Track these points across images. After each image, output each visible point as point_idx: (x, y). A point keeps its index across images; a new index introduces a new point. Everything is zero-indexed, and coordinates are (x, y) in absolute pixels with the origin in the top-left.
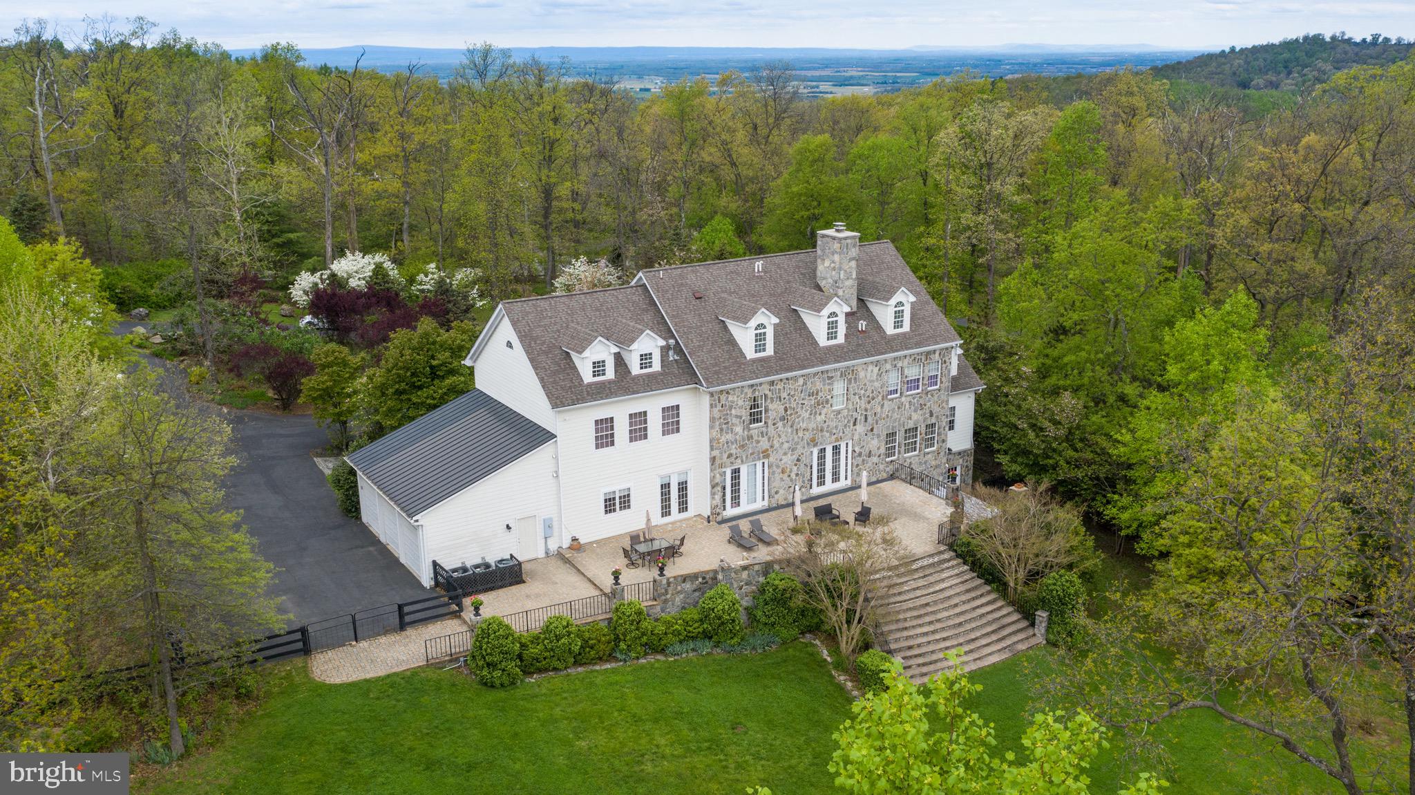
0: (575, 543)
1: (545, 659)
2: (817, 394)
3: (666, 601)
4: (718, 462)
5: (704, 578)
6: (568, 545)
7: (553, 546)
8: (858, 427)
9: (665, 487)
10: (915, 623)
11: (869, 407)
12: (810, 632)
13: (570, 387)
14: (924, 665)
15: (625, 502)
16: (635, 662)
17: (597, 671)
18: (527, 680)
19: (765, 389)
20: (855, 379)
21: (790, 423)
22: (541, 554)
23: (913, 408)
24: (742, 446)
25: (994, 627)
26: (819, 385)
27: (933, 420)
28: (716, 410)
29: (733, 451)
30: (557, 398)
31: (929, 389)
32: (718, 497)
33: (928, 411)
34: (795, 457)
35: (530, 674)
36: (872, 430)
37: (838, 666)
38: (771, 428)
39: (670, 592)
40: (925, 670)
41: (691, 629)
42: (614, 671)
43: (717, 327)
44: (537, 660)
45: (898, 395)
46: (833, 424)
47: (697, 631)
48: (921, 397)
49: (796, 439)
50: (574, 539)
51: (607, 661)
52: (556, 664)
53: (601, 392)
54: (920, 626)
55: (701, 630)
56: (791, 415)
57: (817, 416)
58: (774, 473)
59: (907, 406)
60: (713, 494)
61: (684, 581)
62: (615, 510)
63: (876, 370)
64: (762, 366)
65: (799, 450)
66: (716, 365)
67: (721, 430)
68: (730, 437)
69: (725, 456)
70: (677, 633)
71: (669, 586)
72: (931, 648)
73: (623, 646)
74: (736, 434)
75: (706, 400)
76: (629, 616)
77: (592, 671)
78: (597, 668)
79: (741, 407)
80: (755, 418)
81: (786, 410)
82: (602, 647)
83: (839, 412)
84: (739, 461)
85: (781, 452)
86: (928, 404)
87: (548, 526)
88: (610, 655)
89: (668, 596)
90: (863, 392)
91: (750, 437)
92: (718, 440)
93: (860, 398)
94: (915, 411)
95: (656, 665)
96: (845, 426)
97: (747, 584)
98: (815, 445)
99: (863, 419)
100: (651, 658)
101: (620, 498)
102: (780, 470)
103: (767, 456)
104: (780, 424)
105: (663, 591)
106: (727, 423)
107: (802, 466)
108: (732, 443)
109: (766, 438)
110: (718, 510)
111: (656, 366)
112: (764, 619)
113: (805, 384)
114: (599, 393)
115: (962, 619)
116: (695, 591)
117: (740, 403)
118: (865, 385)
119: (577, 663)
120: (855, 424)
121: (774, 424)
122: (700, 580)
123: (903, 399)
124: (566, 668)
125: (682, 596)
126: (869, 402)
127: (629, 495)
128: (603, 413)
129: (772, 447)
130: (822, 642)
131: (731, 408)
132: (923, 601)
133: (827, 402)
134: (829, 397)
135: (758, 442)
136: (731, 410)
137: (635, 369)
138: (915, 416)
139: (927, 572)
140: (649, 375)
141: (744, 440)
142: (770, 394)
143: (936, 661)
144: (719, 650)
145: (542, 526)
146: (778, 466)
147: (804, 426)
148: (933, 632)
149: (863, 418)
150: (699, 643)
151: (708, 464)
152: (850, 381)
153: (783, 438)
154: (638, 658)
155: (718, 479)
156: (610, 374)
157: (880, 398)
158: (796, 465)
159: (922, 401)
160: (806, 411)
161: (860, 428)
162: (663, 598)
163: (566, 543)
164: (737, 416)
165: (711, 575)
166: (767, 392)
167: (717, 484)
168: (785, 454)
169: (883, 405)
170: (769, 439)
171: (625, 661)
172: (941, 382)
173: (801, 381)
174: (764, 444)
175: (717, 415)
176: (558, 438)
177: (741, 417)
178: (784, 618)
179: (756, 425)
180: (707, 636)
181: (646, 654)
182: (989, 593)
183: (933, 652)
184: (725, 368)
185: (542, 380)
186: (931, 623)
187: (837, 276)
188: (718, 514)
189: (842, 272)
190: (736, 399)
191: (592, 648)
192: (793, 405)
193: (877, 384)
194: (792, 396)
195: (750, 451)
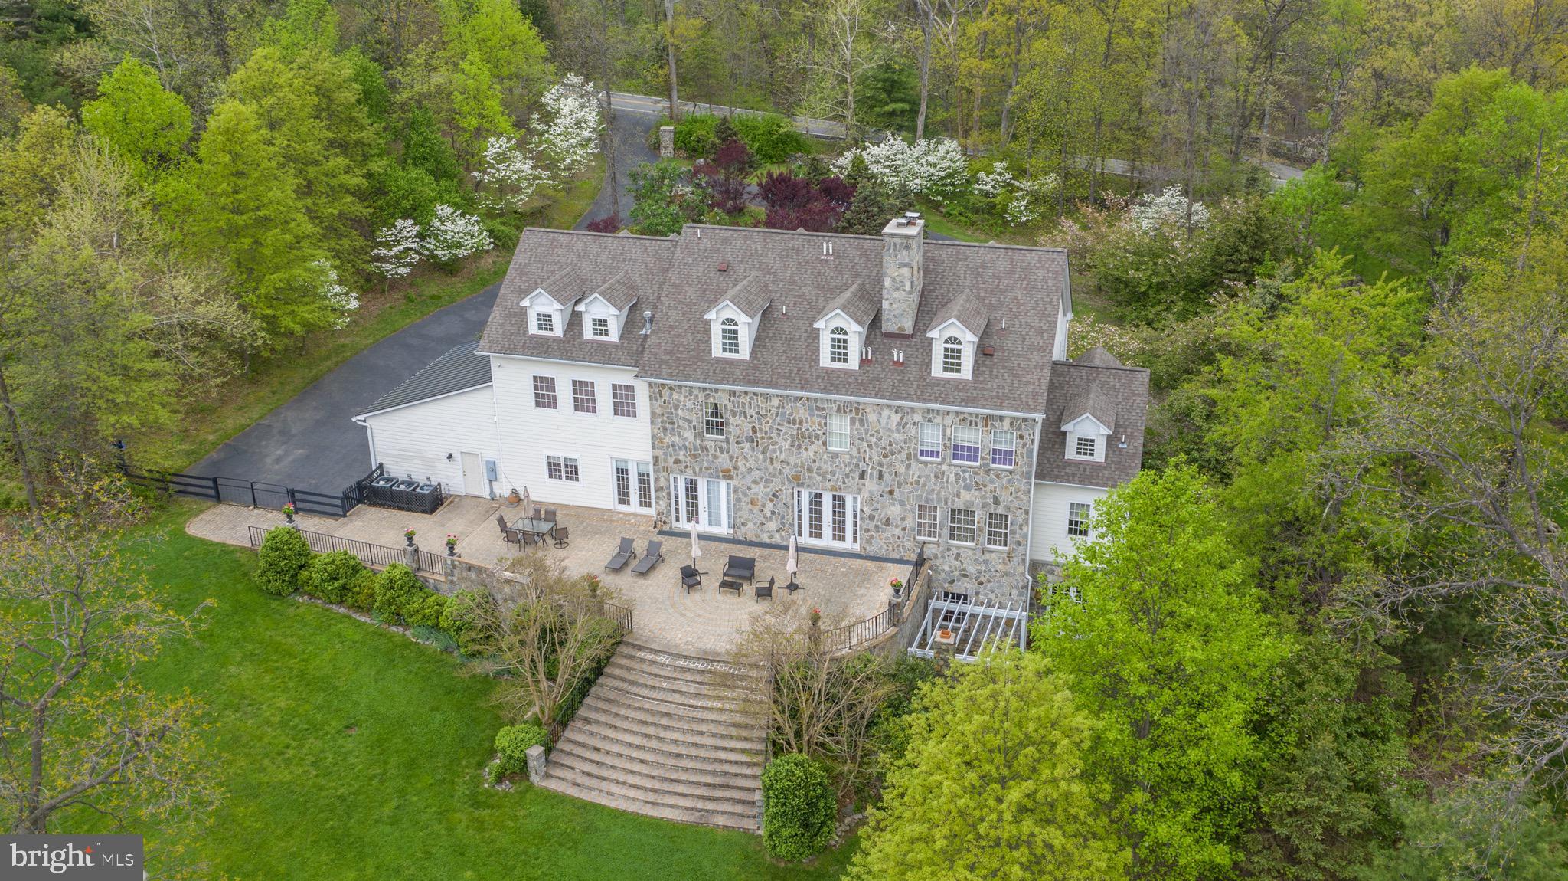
0: (515, 495)
1: (310, 585)
2: (801, 423)
3: (452, 583)
5: (488, 575)
6: (508, 496)
7: (497, 492)
8: (867, 482)
9: (622, 474)
11: (885, 461)
13: (512, 334)
15: (573, 473)
16: (386, 626)
18: (297, 598)
19: (722, 397)
20: (862, 420)
21: (761, 448)
22: (487, 495)
23: (962, 484)
24: (694, 456)
27: (1000, 510)
28: (657, 405)
29: (682, 458)
30: (490, 342)
31: (995, 466)
32: (663, 503)
33: (989, 495)
34: (770, 491)
36: (891, 492)
38: (733, 447)
39: (456, 575)
44: (307, 584)
45: (937, 460)
46: (827, 468)
48: (977, 473)
49: (771, 470)
50: (515, 492)
51: (367, 614)
52: (320, 594)
53: (542, 348)
57: (802, 450)
58: (741, 500)
59: (952, 479)
60: (657, 499)
62: (560, 477)
63: (896, 418)
65: (776, 485)
67: (666, 429)
68: (675, 439)
69: (671, 460)
70: (427, 617)
71: (454, 568)
73: (375, 605)
74: (685, 439)
78: (355, 616)
81: (754, 431)
83: (836, 455)
85: (749, 479)
86: (991, 486)
87: (492, 469)
89: (455, 578)
90: (874, 440)
91: (705, 449)
92: (661, 439)
93: (870, 446)
94: (967, 488)
96: (847, 475)
98: (806, 486)
100: (401, 630)
101: (566, 466)
102: (749, 500)
103: (731, 478)
104: (747, 445)
105: (449, 570)
106: (673, 423)
107: (781, 504)
108: (680, 448)
109: (726, 456)
111: (613, 337)
113: (781, 406)
118: (878, 432)
119: (344, 603)
120: (862, 477)
121: (738, 443)
122: (484, 576)
123: (944, 467)
124: (331, 602)
125: (468, 584)
126: (886, 456)
127: (577, 467)
128: (545, 371)
129: (735, 468)
133: (818, 437)
134: (820, 432)
135: (716, 457)
136: (676, 410)
137: (588, 334)
138: (967, 496)
141: (695, 449)
142: (730, 406)
143: (604, 779)
145: (486, 467)
147: (783, 457)
148: (638, 747)
149: (876, 473)
152: (853, 421)
153: (752, 464)
154: (388, 624)
155: (662, 483)
156: (558, 331)
158: (771, 501)
159: (979, 479)
160: (785, 440)
162: (450, 578)
163: (508, 493)
167: (661, 488)
168: (755, 482)
170: (731, 458)
171: (378, 621)
172: (1017, 463)
174: (724, 461)
175: (659, 410)
176: (494, 383)
177: (691, 422)
179: (714, 436)
181: (399, 624)
186: (649, 736)
190: (682, 399)
192: (765, 427)
193: (897, 436)
194: (765, 416)
195: (705, 464)
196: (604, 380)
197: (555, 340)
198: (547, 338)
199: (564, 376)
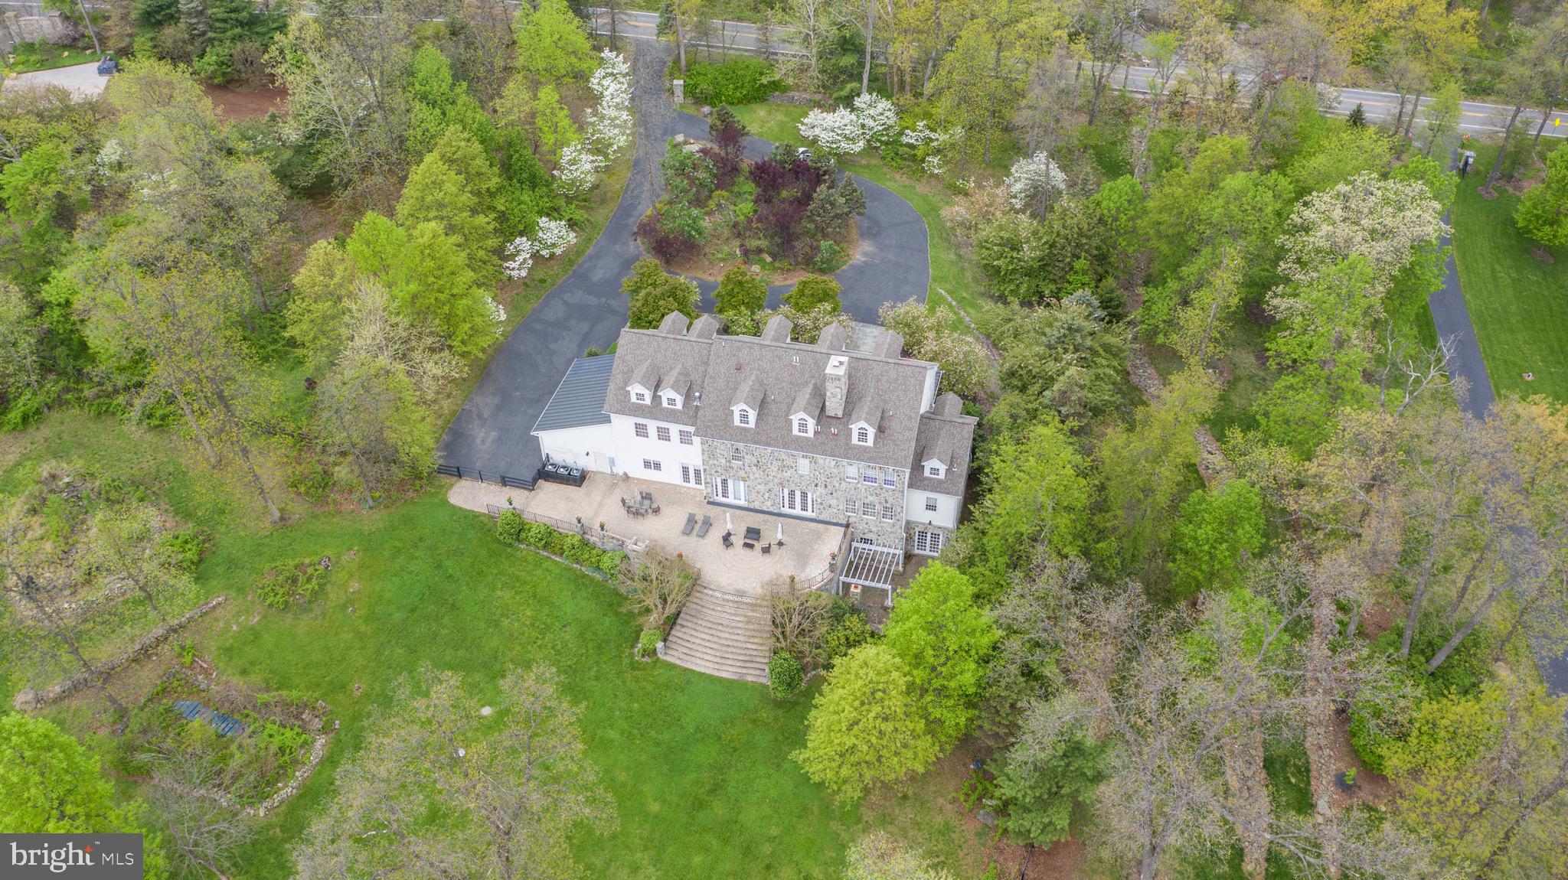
0: (625, 476)
1: (529, 541)
2: (784, 462)
3: (603, 543)
4: (708, 472)
7: (616, 471)
8: (819, 488)
9: (685, 469)
10: (702, 629)
11: (828, 480)
13: (622, 401)
14: (685, 654)
15: (657, 466)
16: (571, 564)
18: (520, 546)
20: (816, 462)
21: (762, 470)
22: (609, 472)
23: (868, 493)
24: (726, 470)
26: (784, 457)
27: (889, 506)
28: (705, 447)
29: (719, 470)
31: (885, 486)
32: (710, 489)
33: (883, 499)
34: (767, 488)
35: (522, 544)
36: (832, 494)
40: (683, 657)
44: (525, 540)
45: (856, 481)
46: (797, 481)
48: (876, 489)
49: (767, 479)
50: (627, 473)
54: (706, 633)
56: (763, 465)
57: (785, 472)
59: (863, 491)
60: (706, 487)
61: (612, 538)
62: (650, 468)
63: (833, 463)
65: (770, 485)
66: (712, 421)
67: (710, 457)
68: (716, 462)
70: (592, 562)
71: (604, 537)
73: (565, 554)
74: (721, 463)
80: (736, 458)
82: (557, 549)
83: (802, 476)
84: (724, 476)
85: (756, 482)
86: (883, 495)
87: (611, 462)
88: (560, 554)
89: (605, 541)
90: (823, 471)
91: (731, 467)
92: (707, 461)
93: (820, 473)
94: (871, 495)
96: (808, 485)
98: (784, 487)
99: (823, 486)
100: (579, 567)
101: (654, 463)
102: (755, 491)
104: (754, 468)
106: (714, 455)
107: (773, 494)
108: (718, 466)
109: (743, 471)
111: (679, 407)
113: (773, 453)
114: (639, 409)
115: (733, 644)
117: (723, 448)
118: (824, 468)
119: (545, 550)
120: (817, 486)
121: (749, 466)
123: (859, 485)
124: (540, 549)
127: (660, 464)
128: (642, 421)
129: (749, 477)
133: (792, 467)
134: (794, 465)
135: (739, 471)
136: (715, 449)
137: (665, 405)
138: (871, 498)
140: (673, 411)
141: (726, 467)
142: (745, 450)
143: (693, 656)
145: (609, 460)
147: (774, 474)
151: (705, 469)
152: (811, 462)
153: (758, 476)
155: (709, 480)
156: (648, 403)
157: (838, 478)
158: (768, 493)
160: (775, 467)
161: (821, 490)
162: (602, 540)
163: (621, 473)
164: (720, 454)
166: (743, 448)
167: (708, 483)
168: (759, 484)
169: (840, 483)
170: (746, 472)
172: (897, 486)
173: (769, 450)
174: (742, 474)
176: (615, 424)
177: (724, 455)
179: (737, 462)
181: (577, 563)
182: (767, 639)
184: (716, 426)
186: (713, 635)
188: (711, 497)
190: (719, 445)
191: (552, 547)
193: (834, 470)
194: (764, 457)
195: (732, 474)
196: (674, 429)
197: (646, 406)
198: (642, 405)
199: (652, 426)
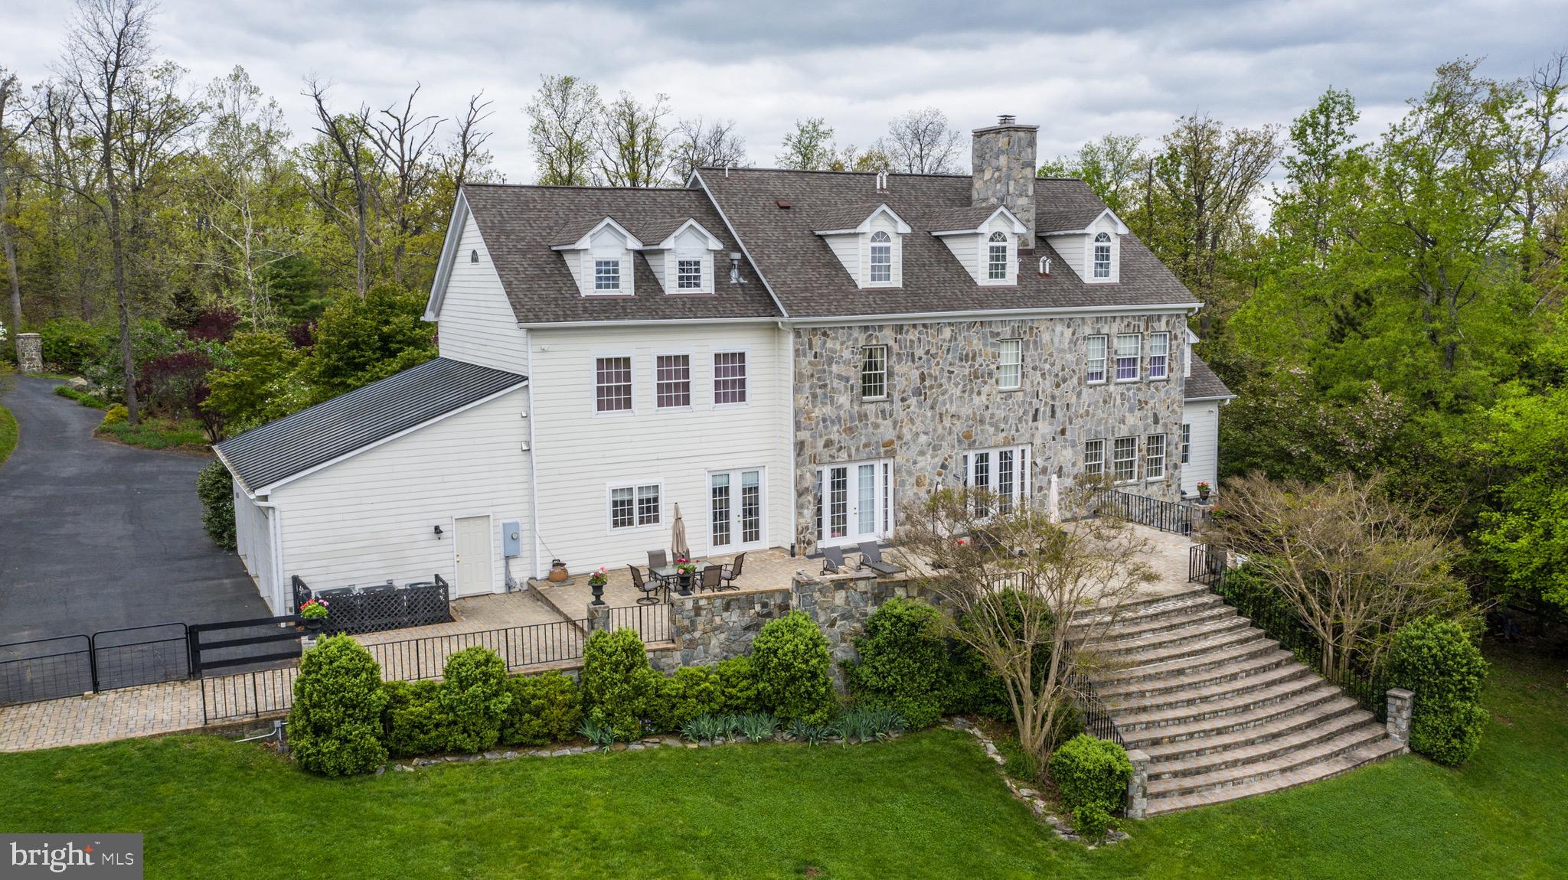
0: (558, 570)
1: (437, 726)
2: (974, 358)
3: (692, 644)
4: (808, 451)
5: (764, 605)
6: (545, 575)
7: (520, 574)
8: (1040, 424)
9: (721, 493)
10: (1161, 700)
11: (1057, 393)
12: (962, 714)
13: (556, 299)
14: (1185, 774)
15: (650, 510)
16: (622, 747)
17: (542, 759)
18: (398, 768)
19: (887, 337)
20: (1035, 342)
21: (929, 402)
22: (499, 587)
23: (1127, 405)
24: (850, 430)
25: (1309, 717)
26: (977, 344)
27: (1160, 430)
28: (804, 362)
29: (835, 437)
30: (529, 310)
31: (1152, 378)
32: (809, 513)
33: (1150, 414)
34: (939, 460)
35: (408, 757)
36: (1063, 432)
37: (1017, 770)
38: (898, 405)
39: (700, 627)
40: (1188, 782)
41: (734, 691)
42: (575, 761)
43: (812, 245)
44: (421, 727)
45: (1104, 381)
46: (1000, 414)
47: (745, 694)
48: (1139, 389)
49: (940, 431)
50: (557, 564)
51: (567, 743)
52: (459, 738)
53: (607, 309)
54: (1171, 706)
55: (752, 693)
56: (931, 387)
57: (974, 396)
58: (903, 483)
59: (1118, 401)
60: (800, 507)
61: (727, 607)
62: (631, 523)
63: (1068, 333)
64: (882, 299)
65: (945, 451)
66: (806, 289)
67: (814, 396)
68: (828, 410)
69: (821, 443)
70: (706, 697)
71: (698, 614)
72: (1195, 745)
73: (597, 712)
74: (839, 407)
75: (789, 342)
76: (610, 655)
77: (534, 759)
78: (545, 754)
79: (847, 363)
80: (871, 383)
81: (923, 378)
82: (557, 712)
83: (1009, 394)
84: (844, 455)
85: (914, 449)
86: (1151, 403)
87: (512, 536)
88: (573, 732)
89: (697, 634)
90: (1047, 366)
91: (862, 417)
92: (808, 413)
93: (1043, 375)
94: (1131, 410)
95: (663, 754)
96: (1020, 419)
97: (843, 617)
98: (972, 446)
99: (1049, 413)
100: (653, 744)
101: (641, 501)
102: (913, 480)
103: (891, 454)
104: (913, 401)
105: (687, 622)
106: (825, 386)
107: (951, 477)
108: (833, 422)
109: (889, 422)
110: (808, 536)
111: (707, 285)
112: (874, 681)
113: (954, 338)
114: (605, 312)
115: (1248, 699)
116: (747, 628)
117: (847, 354)
118: (1051, 355)
119: (501, 743)
120: (1035, 419)
121: (903, 400)
122: (758, 607)
123: (1112, 388)
124: (481, 750)
125: (723, 636)
126: (1058, 385)
127: (656, 500)
128: (614, 347)
129: (900, 438)
130: (985, 732)
131: (830, 361)
132: (1173, 665)
133: (990, 375)
134: (993, 367)
135: (876, 426)
136: (830, 365)
137: (671, 285)
138: (1131, 420)
139: (1176, 621)
140: (693, 298)
141: (852, 418)
142: (895, 347)
143: (1208, 769)
144: (786, 735)
145: (501, 536)
146: (910, 473)
147: (953, 410)
148: (1197, 718)
149: (1048, 409)
150: (749, 720)
151: (792, 454)
152: (1026, 344)
153: (919, 426)
154: (627, 741)
155: (809, 481)
156: (627, 287)
157: (1075, 380)
158: (940, 474)
159: (1141, 396)
160: (957, 385)
161: (1045, 427)
162: (687, 636)
163: (542, 571)
164: (840, 377)
165: (778, 599)
166: (891, 343)
167: (807, 489)
168: (922, 453)
169: (1079, 394)
170: (895, 423)
171: (602, 744)
172: (1171, 370)
173: (947, 333)
174: (887, 431)
175: (807, 370)
176: (531, 383)
177: (847, 380)
178: (912, 679)
179: (873, 398)
180: (763, 705)
181: (644, 735)
182: (1291, 661)
183: (1199, 752)
184: (821, 295)
185: (508, 286)
186: (1190, 702)
187: (1004, 189)
188: (809, 543)
189: (1012, 183)
190: (838, 347)
191: (537, 713)
192: (935, 371)
193: (1069, 357)
194: (934, 356)
195: (864, 440)
196: (701, 351)
197: (624, 299)
198: (612, 299)
199: (643, 353)
